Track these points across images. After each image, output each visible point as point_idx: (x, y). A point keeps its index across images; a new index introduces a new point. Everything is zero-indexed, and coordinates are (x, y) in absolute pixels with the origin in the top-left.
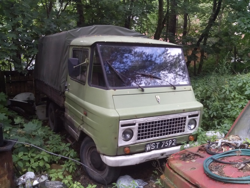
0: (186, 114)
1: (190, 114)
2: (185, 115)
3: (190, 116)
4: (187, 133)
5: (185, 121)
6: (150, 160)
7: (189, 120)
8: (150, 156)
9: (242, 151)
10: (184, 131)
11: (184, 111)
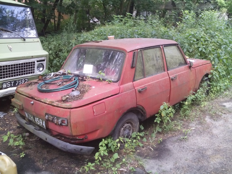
0: (35, 60)
1: (38, 60)
2: (33, 60)
3: (38, 61)
4: (37, 74)
5: (34, 65)
6: (7, 95)
7: (38, 64)
8: (7, 92)
9: (63, 77)
10: (34, 72)
11: (32, 57)
